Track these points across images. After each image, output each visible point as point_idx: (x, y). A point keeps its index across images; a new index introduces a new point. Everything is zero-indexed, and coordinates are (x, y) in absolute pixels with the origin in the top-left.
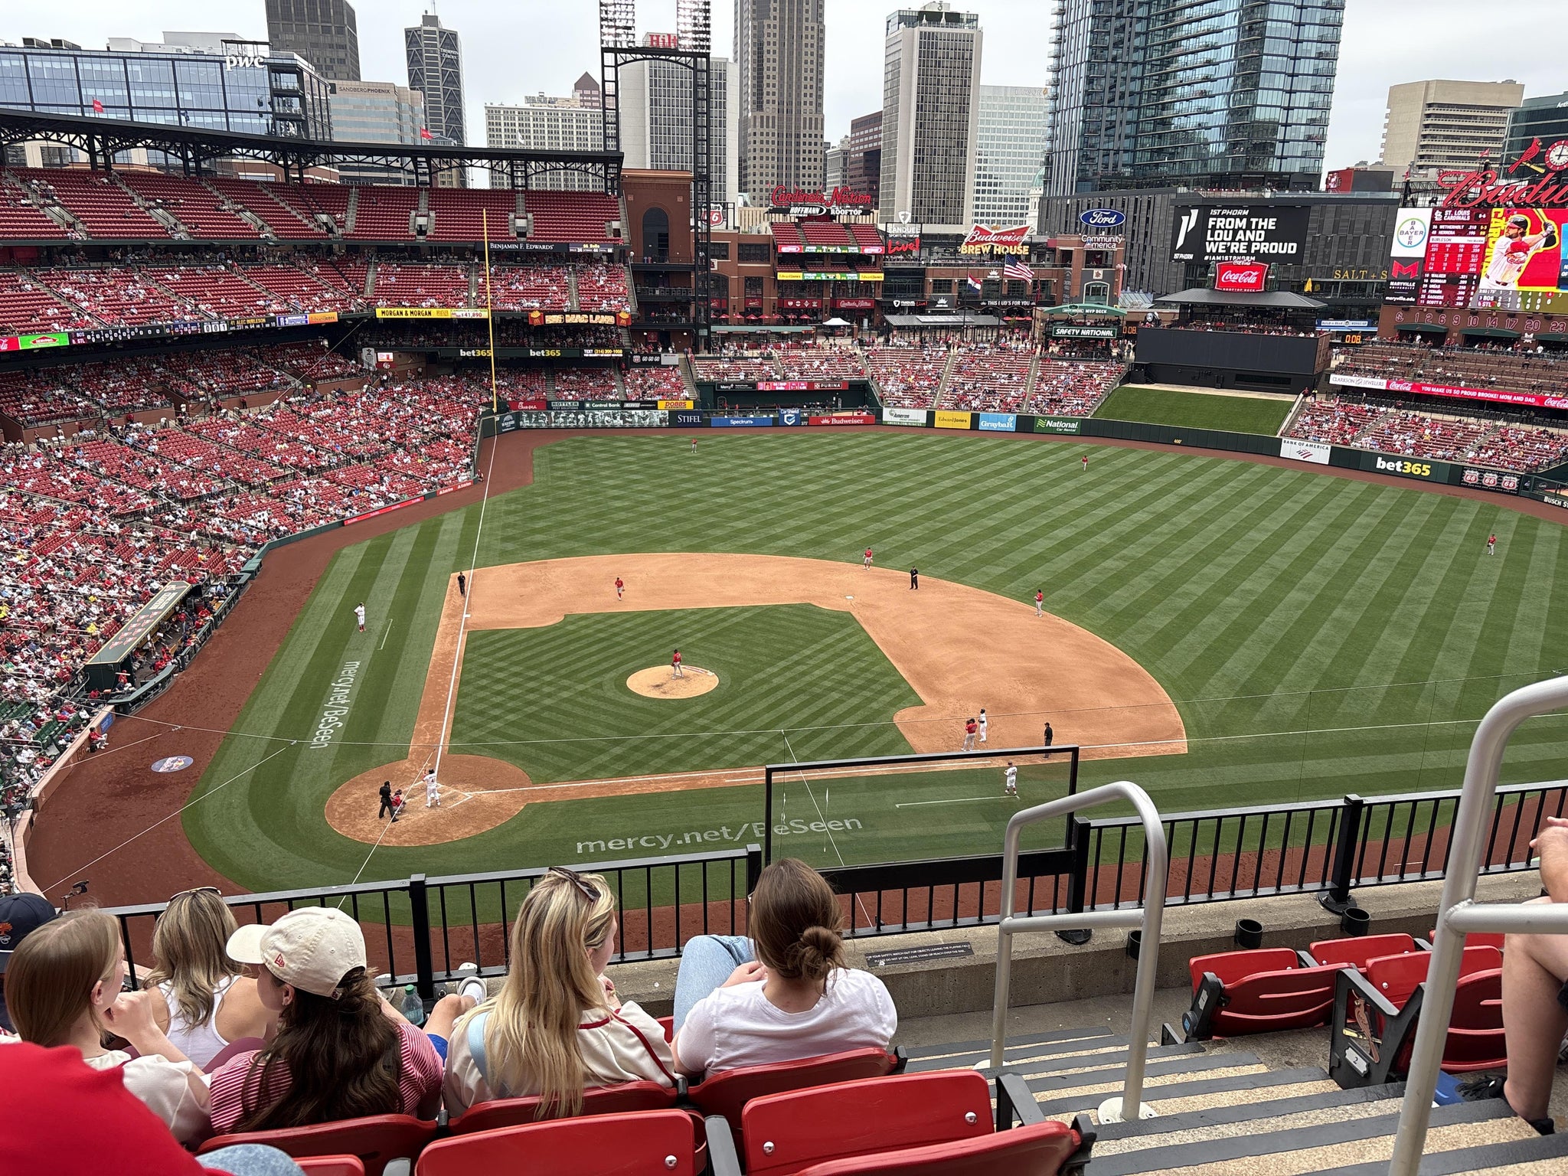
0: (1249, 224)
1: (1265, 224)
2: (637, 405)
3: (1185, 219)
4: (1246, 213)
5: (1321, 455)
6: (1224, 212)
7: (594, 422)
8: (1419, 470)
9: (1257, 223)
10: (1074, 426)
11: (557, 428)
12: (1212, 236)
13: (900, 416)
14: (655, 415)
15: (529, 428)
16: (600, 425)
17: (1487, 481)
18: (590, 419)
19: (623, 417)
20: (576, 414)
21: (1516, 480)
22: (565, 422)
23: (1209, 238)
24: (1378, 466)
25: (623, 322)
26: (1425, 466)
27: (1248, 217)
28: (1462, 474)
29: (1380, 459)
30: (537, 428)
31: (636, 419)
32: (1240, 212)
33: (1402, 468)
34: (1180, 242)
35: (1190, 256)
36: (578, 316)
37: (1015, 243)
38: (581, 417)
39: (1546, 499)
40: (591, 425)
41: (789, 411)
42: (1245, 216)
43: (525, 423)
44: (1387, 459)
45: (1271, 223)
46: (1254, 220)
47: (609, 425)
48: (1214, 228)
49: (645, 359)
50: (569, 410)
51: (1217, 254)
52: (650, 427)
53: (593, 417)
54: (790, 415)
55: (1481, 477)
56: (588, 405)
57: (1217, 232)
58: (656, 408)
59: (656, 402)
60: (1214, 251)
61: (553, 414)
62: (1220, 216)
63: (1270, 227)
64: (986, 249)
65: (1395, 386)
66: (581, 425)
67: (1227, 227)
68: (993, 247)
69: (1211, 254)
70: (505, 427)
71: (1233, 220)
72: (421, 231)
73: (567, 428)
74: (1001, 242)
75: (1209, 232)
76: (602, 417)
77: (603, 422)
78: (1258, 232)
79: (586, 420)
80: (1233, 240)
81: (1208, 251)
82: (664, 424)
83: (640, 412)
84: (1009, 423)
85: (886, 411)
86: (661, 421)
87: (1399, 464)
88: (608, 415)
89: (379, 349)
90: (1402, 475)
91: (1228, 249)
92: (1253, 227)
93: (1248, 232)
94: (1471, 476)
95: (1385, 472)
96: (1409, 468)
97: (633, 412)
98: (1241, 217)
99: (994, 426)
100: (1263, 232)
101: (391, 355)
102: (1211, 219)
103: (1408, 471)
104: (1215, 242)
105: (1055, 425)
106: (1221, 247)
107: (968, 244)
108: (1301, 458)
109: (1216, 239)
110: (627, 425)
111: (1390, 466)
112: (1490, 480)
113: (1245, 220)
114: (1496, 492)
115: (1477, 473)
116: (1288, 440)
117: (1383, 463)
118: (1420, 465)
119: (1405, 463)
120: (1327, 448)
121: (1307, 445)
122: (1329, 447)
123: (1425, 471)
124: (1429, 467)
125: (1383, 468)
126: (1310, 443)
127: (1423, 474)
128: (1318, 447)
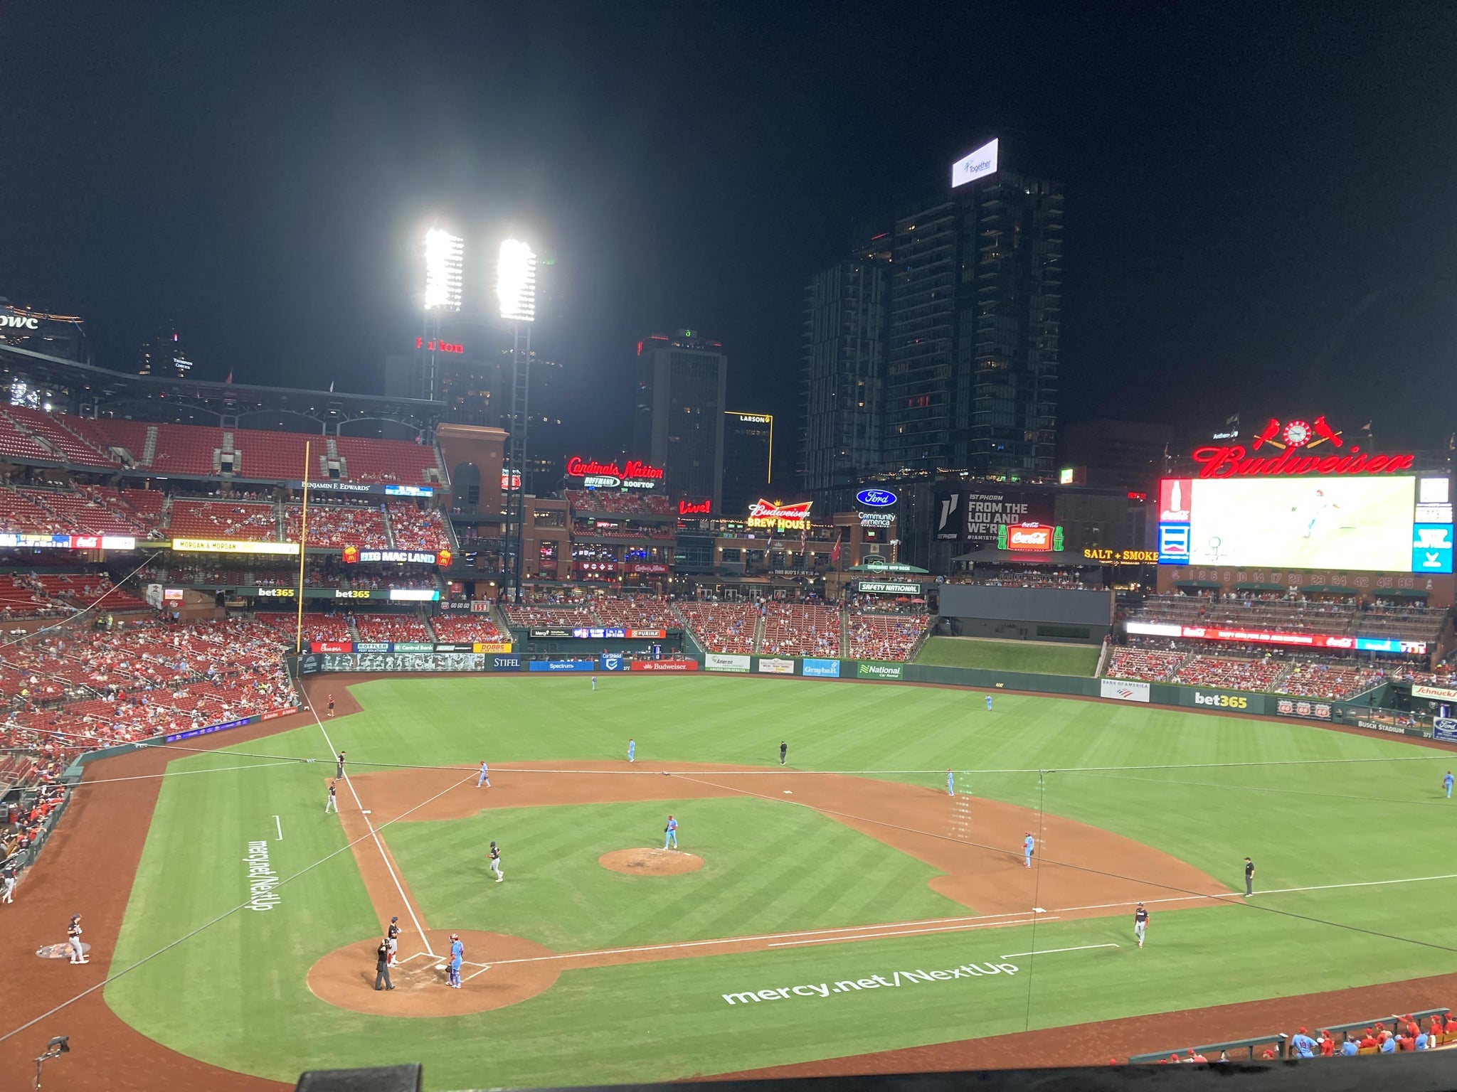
0: (1004, 508)
1: (1018, 508)
2: (452, 648)
3: (946, 503)
4: (1001, 498)
5: (1141, 692)
6: (982, 497)
7: (404, 666)
8: (1235, 702)
9: (1011, 507)
10: (897, 671)
11: (362, 672)
12: (973, 518)
13: (723, 662)
14: (471, 658)
15: (332, 672)
16: (409, 668)
17: (1301, 710)
18: (399, 662)
19: (435, 661)
20: (385, 657)
21: (1328, 708)
22: (372, 666)
23: (970, 520)
24: (1197, 701)
25: (444, 561)
26: (1241, 700)
27: (1003, 502)
28: (1277, 705)
29: (1197, 694)
30: (340, 672)
31: (450, 662)
32: (995, 498)
33: (1220, 702)
34: (943, 524)
35: (955, 536)
36: (396, 554)
37: (797, 518)
38: (390, 660)
39: (1361, 724)
40: (399, 669)
41: (611, 655)
42: (1000, 501)
43: (328, 666)
44: (1204, 694)
45: (1023, 509)
46: (1008, 505)
47: (419, 669)
48: (974, 510)
49: (453, 606)
50: (377, 654)
51: (978, 534)
52: (465, 673)
53: (403, 662)
54: (611, 659)
55: (1294, 707)
56: (397, 648)
57: (977, 514)
58: (471, 651)
59: (471, 645)
60: (976, 531)
61: (359, 656)
62: (977, 500)
63: (1022, 512)
64: (771, 523)
65: (1189, 632)
66: (389, 668)
67: (986, 510)
68: (777, 522)
69: (973, 533)
70: (306, 669)
71: (989, 504)
72: (227, 467)
73: (373, 672)
74: (784, 517)
75: (970, 514)
76: (413, 662)
77: (413, 666)
78: (1013, 516)
79: (394, 664)
80: (992, 522)
81: (971, 531)
82: (479, 668)
83: (455, 655)
84: (833, 669)
85: (709, 657)
86: (476, 665)
87: (1216, 698)
88: (420, 658)
89: (167, 585)
90: (1220, 708)
91: (988, 529)
92: (1008, 511)
93: (1004, 515)
94: (1285, 706)
95: (1204, 707)
96: (1227, 701)
97: (447, 655)
98: (997, 502)
99: (818, 672)
100: (1017, 516)
101: (181, 592)
102: (971, 503)
103: (1226, 705)
104: (976, 523)
105: (878, 670)
106: (981, 528)
107: (754, 517)
108: (1122, 698)
109: (977, 520)
110: (440, 669)
111: (1208, 700)
112: (1303, 708)
113: (1000, 505)
114: (1312, 720)
115: (1291, 704)
116: (1106, 680)
117: (1202, 697)
118: (1236, 698)
119: (1222, 697)
120: (1146, 686)
121: (1126, 684)
122: (1148, 685)
123: (1242, 703)
124: (1245, 699)
125: (1202, 702)
126: (1128, 683)
127: (1240, 706)
128: (1137, 685)
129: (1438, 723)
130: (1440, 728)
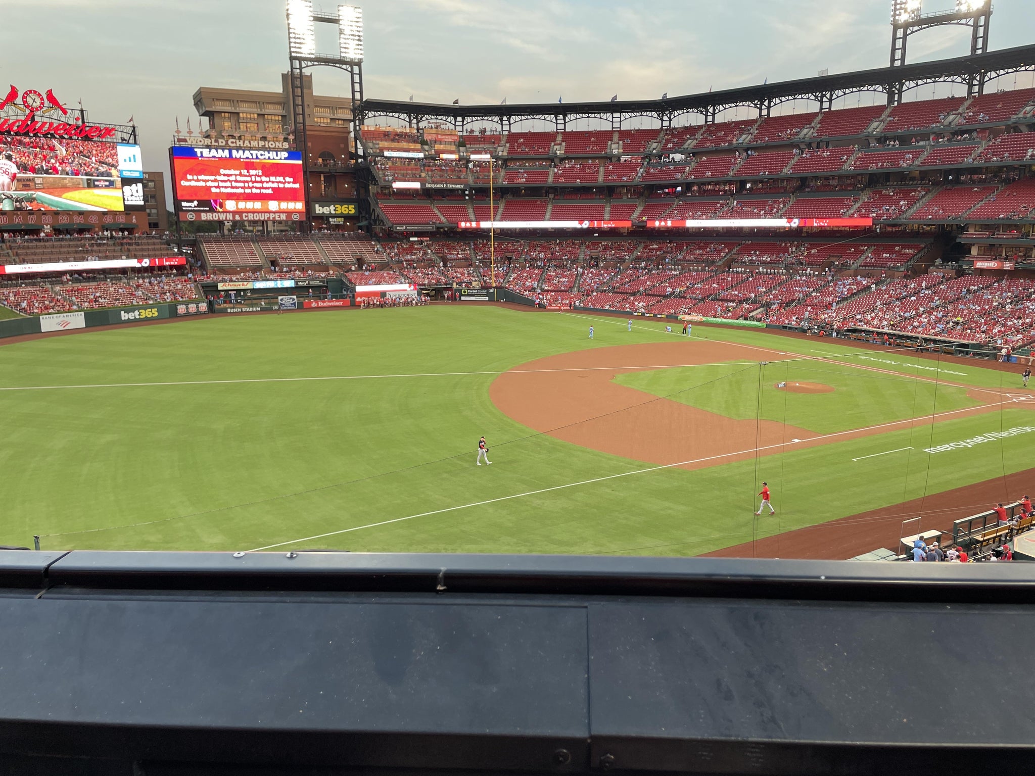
5: (78, 320)
8: (150, 313)
17: (191, 309)
21: (206, 305)
24: (123, 318)
26: (153, 310)
28: (176, 309)
29: (122, 312)
33: (139, 315)
39: (229, 310)
44: (127, 312)
55: (187, 308)
87: (137, 313)
90: (140, 320)
94: (181, 309)
95: (129, 322)
96: (144, 314)
103: (144, 316)
108: (62, 328)
111: (131, 316)
112: (192, 308)
114: (198, 315)
115: (184, 306)
116: (44, 316)
117: (126, 314)
118: (150, 310)
119: (140, 311)
120: (81, 315)
121: (64, 316)
122: (83, 313)
123: (155, 313)
124: (156, 309)
125: (126, 318)
126: (65, 315)
127: (154, 315)
128: (73, 315)
129: (281, 300)
130: (283, 302)
